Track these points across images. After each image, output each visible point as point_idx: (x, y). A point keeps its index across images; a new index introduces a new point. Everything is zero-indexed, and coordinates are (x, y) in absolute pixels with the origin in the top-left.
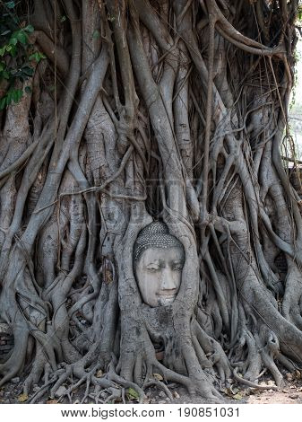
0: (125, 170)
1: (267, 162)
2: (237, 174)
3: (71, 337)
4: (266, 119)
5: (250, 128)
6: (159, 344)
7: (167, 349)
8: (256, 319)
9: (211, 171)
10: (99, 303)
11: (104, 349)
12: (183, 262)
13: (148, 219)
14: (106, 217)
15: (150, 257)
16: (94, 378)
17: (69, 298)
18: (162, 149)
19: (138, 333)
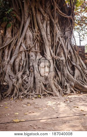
0: (35, 45)
1: (69, 44)
2: (62, 46)
3: (23, 86)
4: (68, 34)
5: (64, 36)
6: (45, 86)
7: (47, 87)
8: (68, 80)
9: (56, 46)
10: (30, 77)
11: (32, 87)
12: (50, 66)
13: (41, 57)
14: (31, 56)
15: (42, 65)
16: (29, 94)
17: (22, 77)
18: (44, 40)
19: (40, 82)
